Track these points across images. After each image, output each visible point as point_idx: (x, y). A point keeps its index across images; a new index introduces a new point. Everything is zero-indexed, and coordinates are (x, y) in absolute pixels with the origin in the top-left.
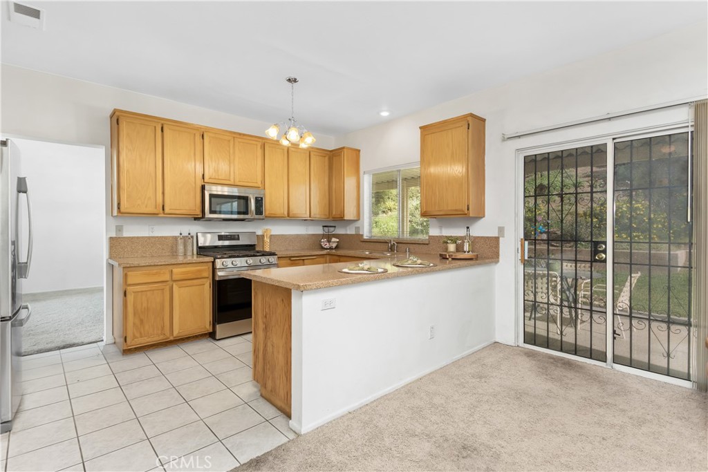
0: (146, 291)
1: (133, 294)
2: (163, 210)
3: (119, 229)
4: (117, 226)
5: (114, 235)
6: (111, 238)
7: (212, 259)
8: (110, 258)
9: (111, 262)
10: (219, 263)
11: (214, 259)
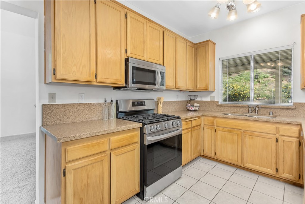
0: (86, 166)
1: (73, 171)
2: (96, 78)
3: (52, 96)
4: (49, 94)
5: (46, 102)
6: (43, 105)
7: (140, 125)
8: (42, 126)
9: (44, 129)
10: (147, 128)
11: (143, 126)
